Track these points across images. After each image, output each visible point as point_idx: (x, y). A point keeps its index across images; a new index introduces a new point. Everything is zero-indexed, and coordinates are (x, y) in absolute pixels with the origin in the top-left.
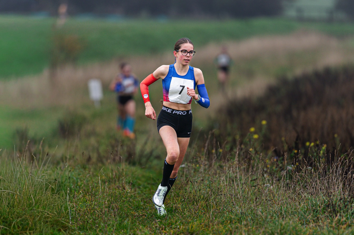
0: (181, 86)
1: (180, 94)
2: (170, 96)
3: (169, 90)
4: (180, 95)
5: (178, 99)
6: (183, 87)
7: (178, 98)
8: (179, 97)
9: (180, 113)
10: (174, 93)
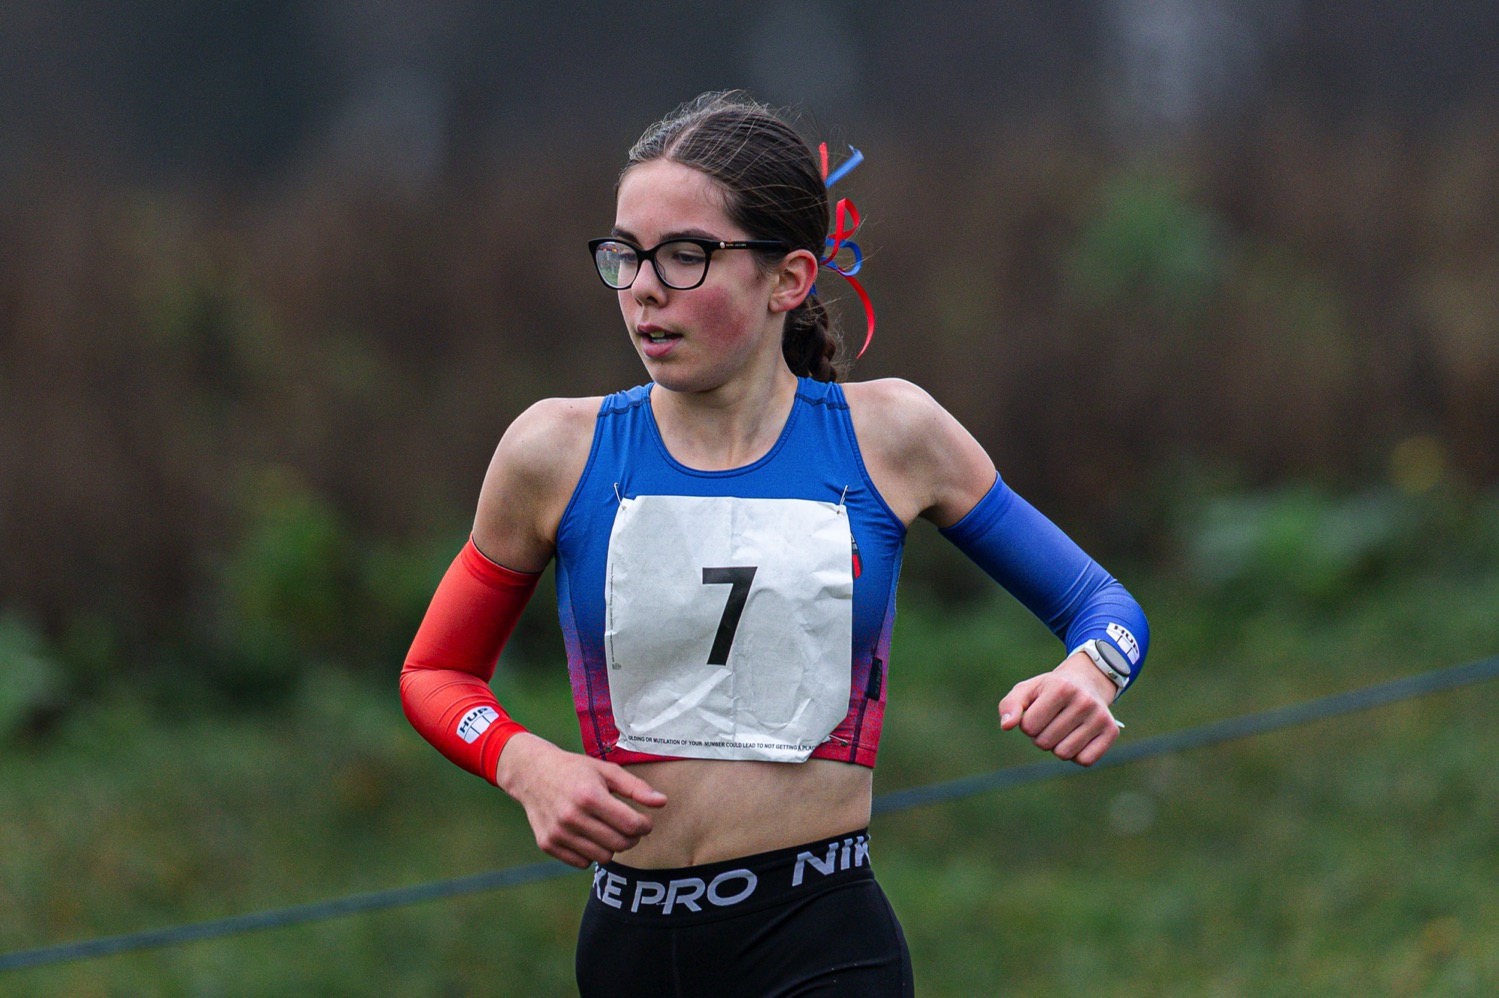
0: (711, 576)
1: (719, 656)
2: (624, 699)
3: (607, 633)
4: (721, 673)
5: (708, 716)
6: (740, 580)
7: (705, 706)
8: (719, 688)
9: (690, 903)
10: (663, 659)
